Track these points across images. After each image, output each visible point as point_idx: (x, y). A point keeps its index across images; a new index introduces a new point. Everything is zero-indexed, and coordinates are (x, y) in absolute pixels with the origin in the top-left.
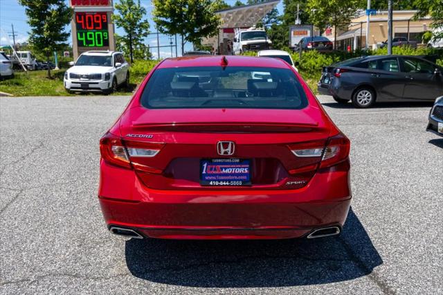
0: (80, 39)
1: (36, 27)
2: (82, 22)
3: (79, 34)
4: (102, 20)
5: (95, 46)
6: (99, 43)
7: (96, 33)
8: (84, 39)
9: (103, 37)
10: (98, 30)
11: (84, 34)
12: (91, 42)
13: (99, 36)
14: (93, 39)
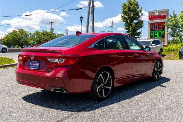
0: (151, 35)
1: (128, 30)
2: (153, 27)
3: (151, 33)
4: (162, 26)
5: (158, 38)
6: (160, 36)
7: (159, 32)
8: (153, 35)
9: (162, 33)
10: (160, 31)
11: (153, 33)
12: (156, 36)
13: (160, 33)
14: (157, 35)
